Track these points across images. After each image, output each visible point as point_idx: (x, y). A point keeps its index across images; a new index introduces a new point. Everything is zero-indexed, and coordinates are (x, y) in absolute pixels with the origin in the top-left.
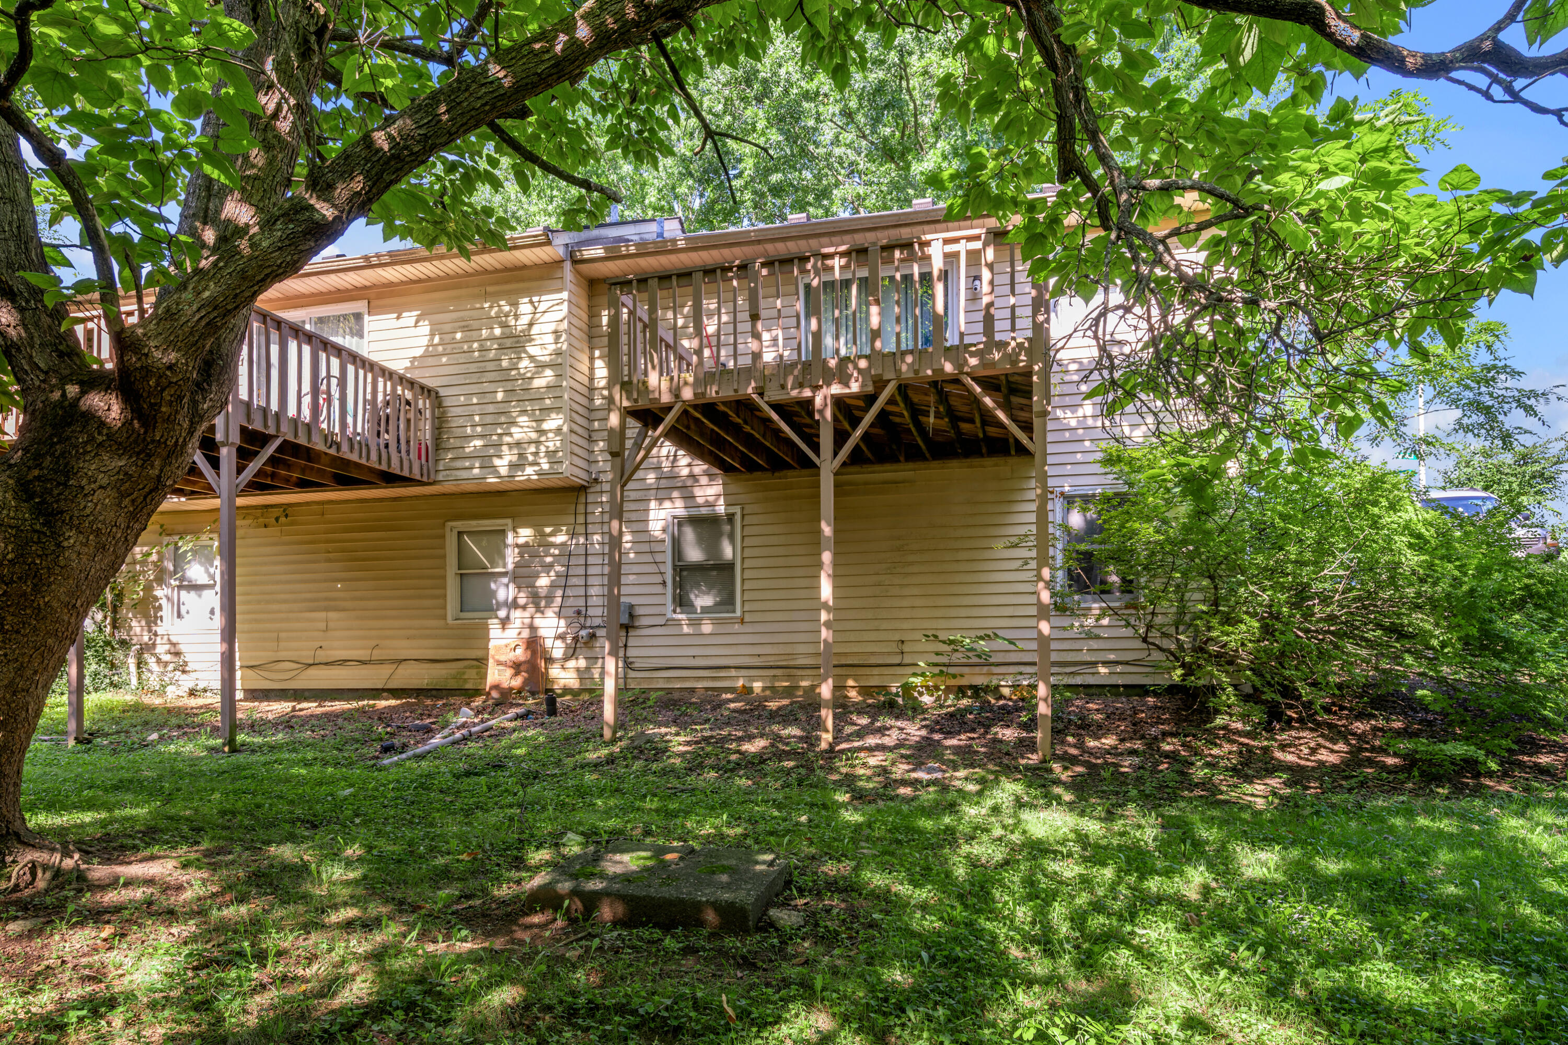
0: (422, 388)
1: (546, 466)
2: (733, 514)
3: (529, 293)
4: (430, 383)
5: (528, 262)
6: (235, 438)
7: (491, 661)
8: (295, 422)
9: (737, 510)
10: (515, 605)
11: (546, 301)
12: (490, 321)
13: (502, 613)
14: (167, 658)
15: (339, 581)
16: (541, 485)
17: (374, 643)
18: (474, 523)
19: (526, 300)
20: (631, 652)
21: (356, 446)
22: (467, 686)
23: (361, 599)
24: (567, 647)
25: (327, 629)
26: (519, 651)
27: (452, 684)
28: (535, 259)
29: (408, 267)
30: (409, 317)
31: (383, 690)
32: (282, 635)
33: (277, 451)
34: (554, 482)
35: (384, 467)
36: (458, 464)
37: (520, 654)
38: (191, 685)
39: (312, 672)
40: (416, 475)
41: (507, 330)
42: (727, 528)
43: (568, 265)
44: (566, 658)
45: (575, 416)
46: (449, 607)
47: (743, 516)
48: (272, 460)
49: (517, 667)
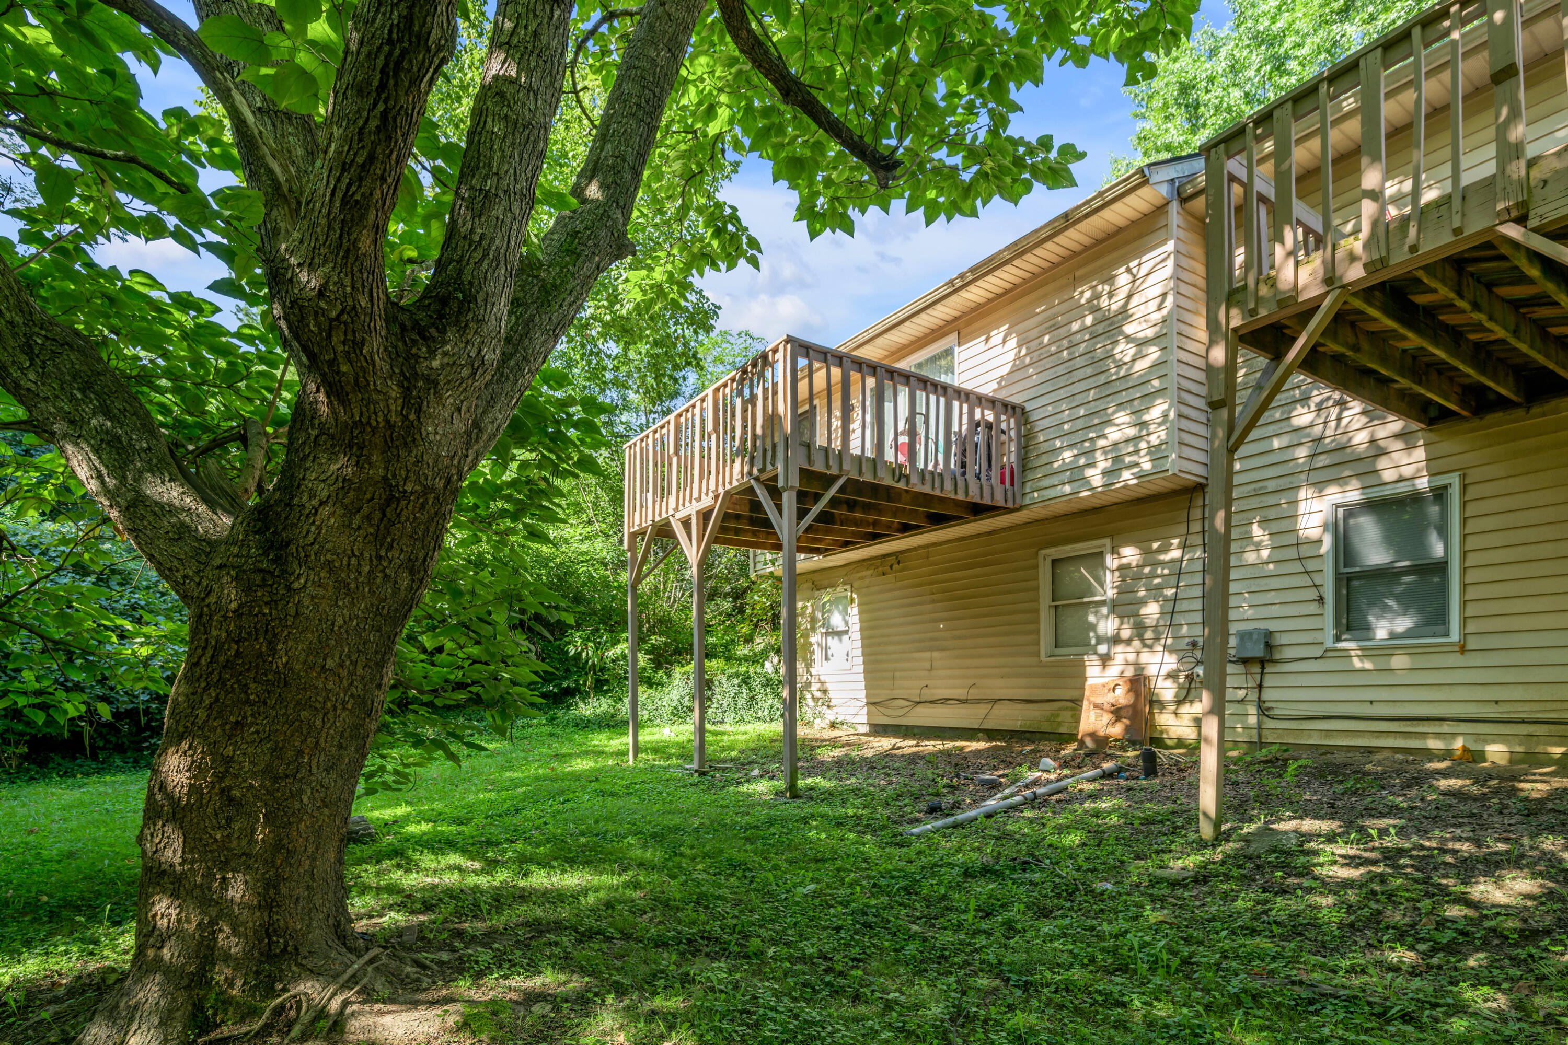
0: (1005, 405)
1: (1147, 466)
2: (1445, 487)
3: (1124, 260)
4: (1016, 400)
5: (1121, 222)
6: (795, 481)
7: (1085, 703)
8: (860, 459)
9: (1454, 480)
10: (1116, 640)
11: (1149, 259)
12: (1078, 311)
13: (1103, 649)
14: (818, 694)
15: (942, 620)
16: (1143, 492)
17: (971, 682)
18: (1068, 548)
19: (1123, 269)
20: (1267, 695)
21: (927, 477)
22: (1062, 730)
23: (959, 638)
24: (1180, 687)
25: (931, 669)
26: (1120, 691)
27: (1046, 728)
28: (1131, 214)
29: (990, 278)
30: (997, 336)
31: (980, 730)
32: (897, 674)
33: (837, 492)
34: (1160, 486)
35: (961, 496)
36: (1047, 482)
37: (1121, 696)
38: (832, 718)
39: (921, 710)
40: (999, 501)
41: (1099, 315)
42: (1434, 510)
43: (1175, 206)
44: (1179, 702)
45: (1185, 396)
46: (1042, 643)
47: (1464, 488)
48: (834, 502)
49: (1117, 712)
